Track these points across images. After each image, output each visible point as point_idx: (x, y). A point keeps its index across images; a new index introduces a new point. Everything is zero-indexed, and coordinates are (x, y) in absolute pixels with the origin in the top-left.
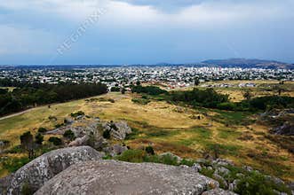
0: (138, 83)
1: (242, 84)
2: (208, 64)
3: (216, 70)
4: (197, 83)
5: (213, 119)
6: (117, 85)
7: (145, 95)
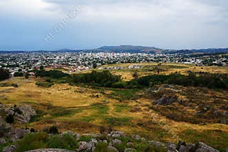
0: (42, 68)
1: (131, 66)
2: (103, 50)
3: (110, 55)
4: (95, 66)
5: (109, 96)
6: (20, 70)
7: (49, 78)
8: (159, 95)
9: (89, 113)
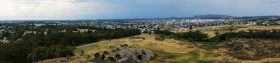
0: (158, 28)
1: (214, 27)
2: (196, 17)
3: (200, 21)
4: (191, 28)
5: (201, 47)
6: (146, 30)
7: (162, 35)
8: (232, 45)
9: (187, 58)
